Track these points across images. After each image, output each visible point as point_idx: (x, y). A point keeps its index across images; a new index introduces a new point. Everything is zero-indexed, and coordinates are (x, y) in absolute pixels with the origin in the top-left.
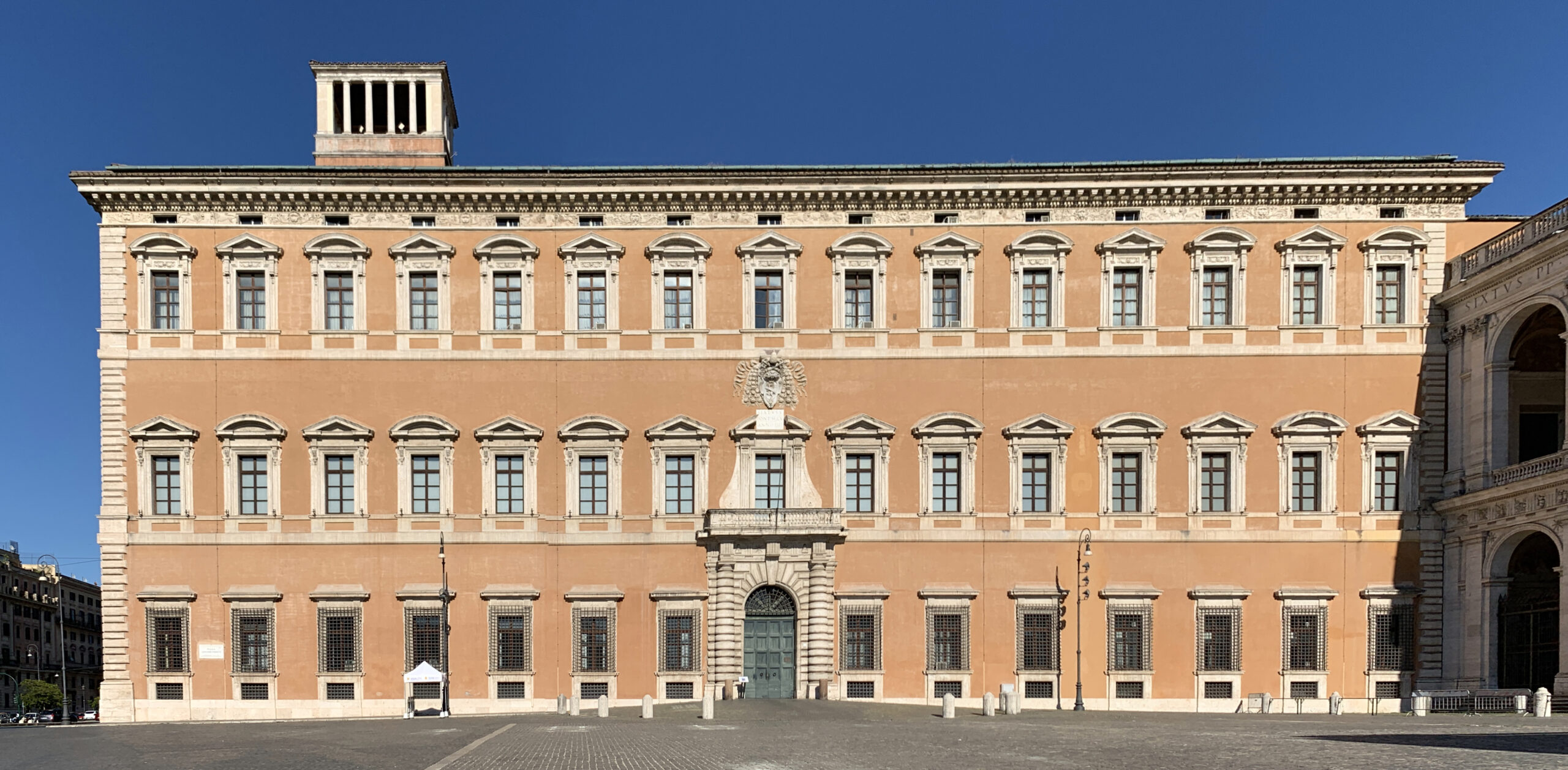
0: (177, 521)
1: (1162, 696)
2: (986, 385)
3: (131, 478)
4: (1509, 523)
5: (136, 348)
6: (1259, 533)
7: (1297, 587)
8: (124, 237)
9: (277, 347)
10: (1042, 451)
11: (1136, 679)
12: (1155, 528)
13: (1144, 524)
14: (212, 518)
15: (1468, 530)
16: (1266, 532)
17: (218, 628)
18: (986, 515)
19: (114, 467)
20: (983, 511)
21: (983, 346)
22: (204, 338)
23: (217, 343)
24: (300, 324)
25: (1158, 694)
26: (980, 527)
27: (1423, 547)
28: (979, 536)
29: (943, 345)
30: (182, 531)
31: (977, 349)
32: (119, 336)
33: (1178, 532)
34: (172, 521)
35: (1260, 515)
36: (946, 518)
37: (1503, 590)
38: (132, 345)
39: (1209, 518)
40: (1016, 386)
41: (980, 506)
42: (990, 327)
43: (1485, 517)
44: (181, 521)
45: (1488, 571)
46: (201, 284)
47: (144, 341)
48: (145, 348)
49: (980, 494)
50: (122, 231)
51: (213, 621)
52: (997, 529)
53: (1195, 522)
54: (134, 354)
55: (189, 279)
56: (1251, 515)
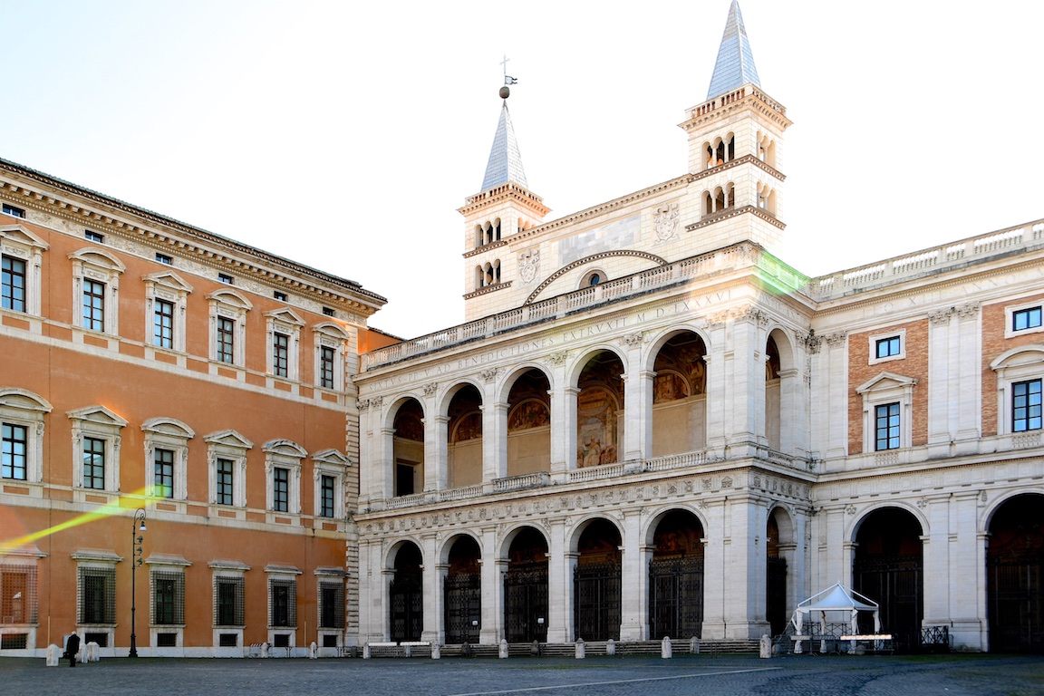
1: (191, 645)
2: (52, 371)
4: (396, 534)
6: (254, 523)
7: (278, 566)
10: (100, 437)
11: (173, 631)
12: (185, 512)
13: (178, 509)
15: (373, 535)
16: (259, 524)
18: (52, 486)
20: (49, 482)
21: (49, 335)
25: (187, 644)
26: (47, 496)
27: (348, 544)
28: (46, 504)
29: (11, 325)
31: (44, 337)
33: (202, 518)
35: (255, 511)
36: (15, 485)
37: (392, 577)
39: (222, 509)
40: (78, 377)
41: (47, 477)
42: (55, 320)
43: (382, 529)
45: (384, 564)
49: (47, 467)
52: (62, 499)
53: (213, 511)
56: (250, 510)
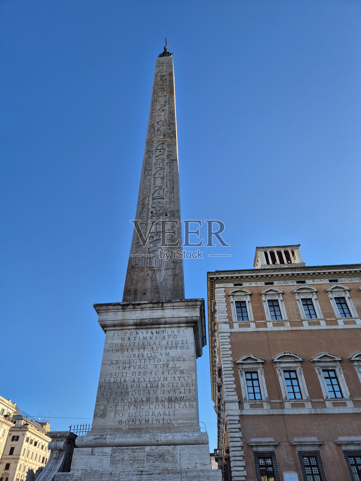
0: (261, 403)
3: (237, 382)
5: (233, 328)
8: (224, 291)
9: (290, 326)
14: (278, 401)
17: (292, 463)
19: (230, 377)
22: (259, 324)
23: (265, 325)
24: (296, 317)
30: (265, 408)
32: (226, 324)
34: (259, 403)
38: (231, 327)
44: (263, 403)
46: (255, 305)
47: (236, 326)
48: (237, 328)
50: (224, 289)
51: (288, 459)
54: (233, 330)
55: (250, 303)
